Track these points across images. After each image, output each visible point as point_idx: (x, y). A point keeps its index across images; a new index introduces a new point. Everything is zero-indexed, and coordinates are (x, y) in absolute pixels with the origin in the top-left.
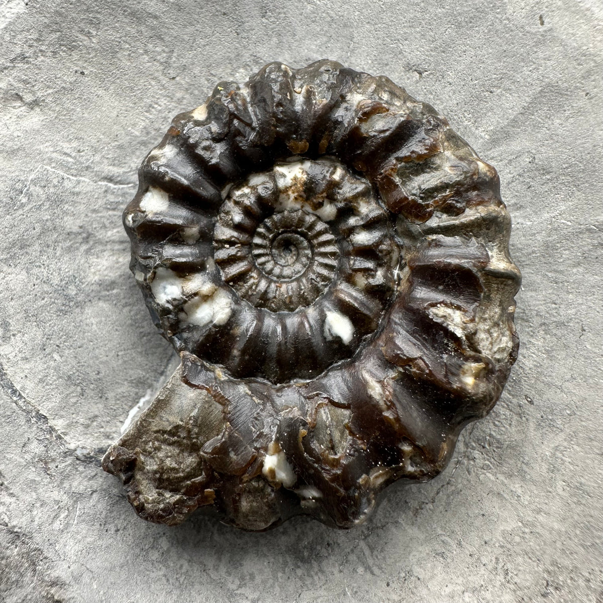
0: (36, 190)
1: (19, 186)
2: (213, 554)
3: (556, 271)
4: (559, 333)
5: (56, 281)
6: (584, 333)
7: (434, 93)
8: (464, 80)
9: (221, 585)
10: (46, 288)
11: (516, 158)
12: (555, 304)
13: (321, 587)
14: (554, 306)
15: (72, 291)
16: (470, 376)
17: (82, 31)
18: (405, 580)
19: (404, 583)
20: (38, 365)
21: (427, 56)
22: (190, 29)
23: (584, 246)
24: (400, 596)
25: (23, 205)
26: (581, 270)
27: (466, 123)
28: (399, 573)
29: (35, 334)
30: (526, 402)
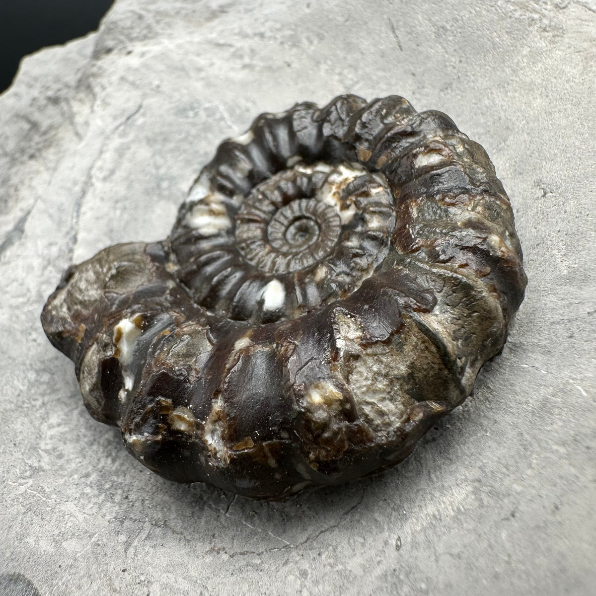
0: (203, 115)
1: (195, 105)
2: (61, 417)
3: (534, 437)
4: (486, 500)
5: (162, 171)
6: (512, 518)
7: (545, 215)
8: (581, 213)
9: (38, 436)
10: (154, 171)
11: (578, 303)
12: (508, 469)
13: (84, 513)
14: (504, 470)
15: (165, 184)
16: (321, 395)
17: (308, 38)
18: (139, 583)
19: (136, 584)
20: (105, 207)
21: (561, 179)
22: (381, 74)
23: (583, 426)
24: (121, 588)
25: (187, 117)
26: (562, 450)
27: (555, 252)
28: (142, 574)
29: (121, 190)
30: (395, 543)
